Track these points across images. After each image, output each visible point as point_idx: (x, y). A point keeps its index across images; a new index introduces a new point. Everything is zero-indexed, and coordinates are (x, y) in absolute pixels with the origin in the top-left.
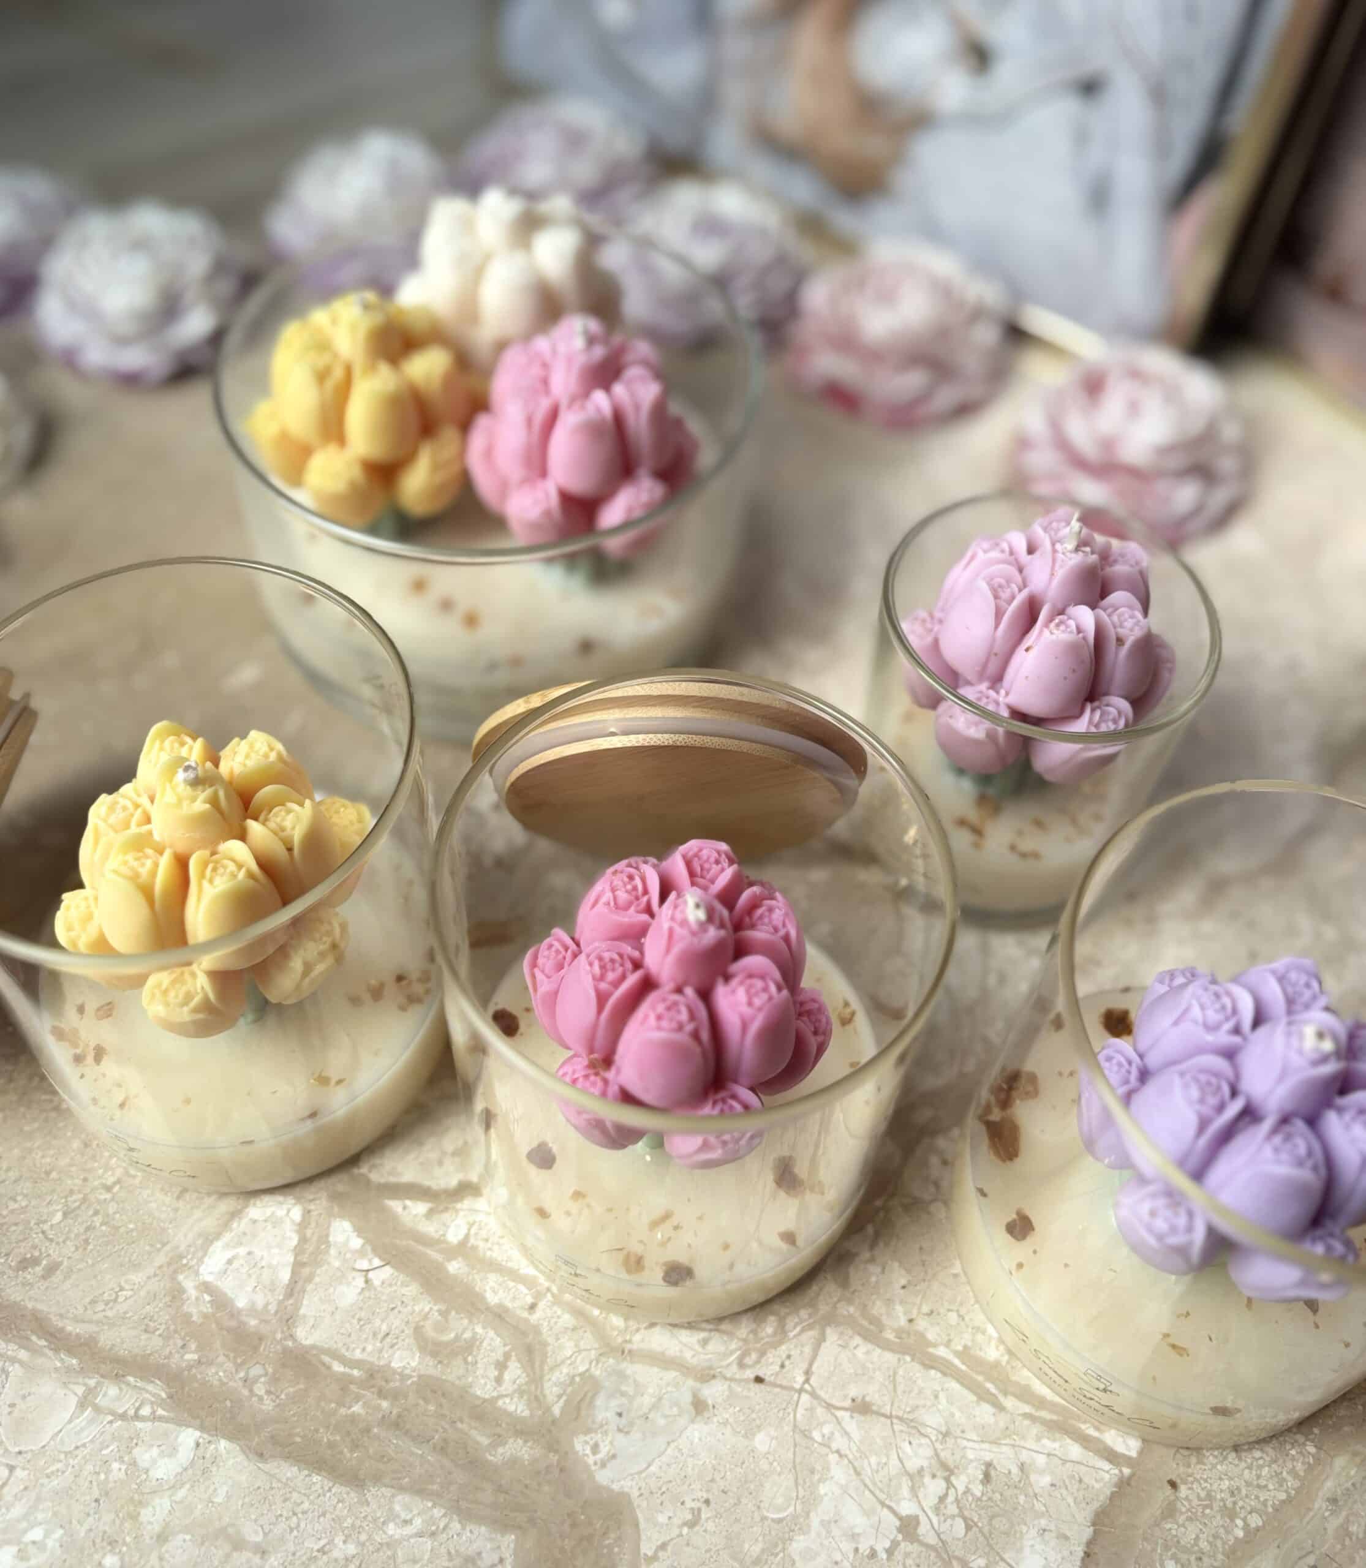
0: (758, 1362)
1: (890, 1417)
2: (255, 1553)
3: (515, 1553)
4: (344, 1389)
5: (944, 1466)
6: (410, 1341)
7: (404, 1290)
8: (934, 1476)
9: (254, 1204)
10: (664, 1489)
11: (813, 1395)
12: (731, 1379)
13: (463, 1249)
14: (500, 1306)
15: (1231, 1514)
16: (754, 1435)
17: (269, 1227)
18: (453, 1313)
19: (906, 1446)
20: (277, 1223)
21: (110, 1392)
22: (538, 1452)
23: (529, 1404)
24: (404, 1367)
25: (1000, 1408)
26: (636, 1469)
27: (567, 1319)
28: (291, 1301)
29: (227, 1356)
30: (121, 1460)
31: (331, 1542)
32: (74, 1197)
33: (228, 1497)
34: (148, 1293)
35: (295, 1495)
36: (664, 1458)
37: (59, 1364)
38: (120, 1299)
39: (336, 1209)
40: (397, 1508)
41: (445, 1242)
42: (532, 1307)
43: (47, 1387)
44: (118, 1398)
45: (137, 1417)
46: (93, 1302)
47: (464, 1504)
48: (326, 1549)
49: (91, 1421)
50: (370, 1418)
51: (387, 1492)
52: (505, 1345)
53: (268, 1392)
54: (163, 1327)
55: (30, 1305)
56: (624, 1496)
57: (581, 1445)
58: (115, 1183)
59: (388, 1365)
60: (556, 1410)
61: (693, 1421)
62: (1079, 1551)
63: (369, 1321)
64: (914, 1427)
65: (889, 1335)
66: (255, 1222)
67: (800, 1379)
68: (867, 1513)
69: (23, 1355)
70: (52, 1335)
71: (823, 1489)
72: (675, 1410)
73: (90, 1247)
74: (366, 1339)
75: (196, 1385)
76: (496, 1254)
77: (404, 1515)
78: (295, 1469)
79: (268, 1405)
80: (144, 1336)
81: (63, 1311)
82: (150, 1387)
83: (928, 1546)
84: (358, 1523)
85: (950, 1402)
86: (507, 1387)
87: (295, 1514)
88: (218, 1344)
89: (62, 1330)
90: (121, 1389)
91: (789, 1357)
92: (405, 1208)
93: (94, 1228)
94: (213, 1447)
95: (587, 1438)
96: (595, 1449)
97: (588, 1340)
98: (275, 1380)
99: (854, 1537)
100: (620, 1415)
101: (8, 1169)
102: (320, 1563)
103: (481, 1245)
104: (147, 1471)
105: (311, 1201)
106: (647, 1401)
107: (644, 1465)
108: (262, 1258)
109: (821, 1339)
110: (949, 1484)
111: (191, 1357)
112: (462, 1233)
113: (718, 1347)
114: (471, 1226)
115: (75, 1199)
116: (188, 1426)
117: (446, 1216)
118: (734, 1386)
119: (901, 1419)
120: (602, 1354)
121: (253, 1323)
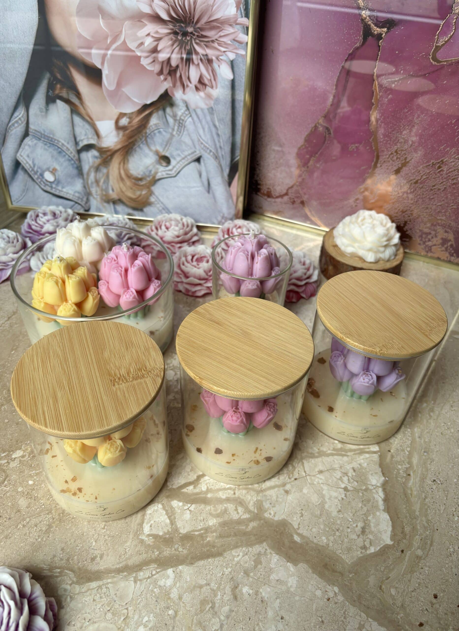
0: (293, 475)
1: (327, 470)
2: (207, 586)
3: (268, 546)
4: (202, 537)
5: (344, 473)
6: (210, 517)
7: (201, 507)
8: (344, 476)
9: (147, 510)
10: (291, 513)
11: (309, 475)
12: (290, 482)
13: (208, 490)
14: (227, 497)
15: (403, 450)
16: (302, 491)
17: (155, 513)
18: (216, 505)
19: (335, 474)
20: (157, 511)
21: (141, 575)
22: (258, 522)
23: (248, 514)
24: (213, 524)
25: (348, 456)
26: (282, 512)
27: (244, 492)
28: (174, 526)
29: (167, 547)
30: (156, 588)
31: (224, 571)
32: (95, 536)
33: (190, 578)
34: (134, 546)
35: (207, 567)
36: (287, 506)
37: (122, 577)
38: (127, 552)
39: (170, 499)
40: (234, 554)
41: (203, 491)
42: (234, 493)
43: (122, 584)
44: (144, 574)
45: (152, 575)
46: (120, 557)
47: (249, 543)
48: (223, 574)
49: (141, 584)
51: (229, 552)
52: (234, 505)
53: (183, 549)
54: (144, 551)
55: (102, 568)
56: (284, 519)
57: (266, 515)
58: (105, 526)
59: (209, 525)
60: (256, 511)
61: (287, 496)
62: (381, 474)
63: (197, 519)
64: (334, 469)
65: (317, 455)
66: (151, 514)
67: (304, 474)
68: (336, 492)
69: (109, 581)
70: (114, 571)
71: (324, 492)
72: (282, 496)
73: (109, 545)
74: (199, 523)
75: (163, 558)
76: (217, 487)
77: (236, 555)
78: (203, 561)
79: (185, 552)
80: (140, 556)
81: (113, 564)
82: (151, 566)
83: (352, 490)
84: (227, 563)
85: (337, 460)
86: (241, 513)
87: (210, 571)
88: (162, 546)
89: (116, 568)
90: (143, 572)
91: (299, 471)
92: (187, 489)
93: (107, 540)
94: (178, 570)
95: (267, 513)
96: (270, 514)
97: (252, 493)
98: (183, 545)
99: (336, 498)
100: (271, 504)
101: (70, 540)
102: (224, 578)
103: (212, 487)
104: (165, 586)
105: (162, 501)
106: (275, 498)
107: (283, 511)
108: (159, 521)
109: (303, 463)
110: (348, 476)
111: (157, 553)
112: (206, 487)
113: (283, 478)
114: (207, 484)
115: (96, 536)
116: (168, 569)
117: (199, 485)
118: (291, 483)
119: (330, 469)
120: (258, 494)
121: (167, 536)
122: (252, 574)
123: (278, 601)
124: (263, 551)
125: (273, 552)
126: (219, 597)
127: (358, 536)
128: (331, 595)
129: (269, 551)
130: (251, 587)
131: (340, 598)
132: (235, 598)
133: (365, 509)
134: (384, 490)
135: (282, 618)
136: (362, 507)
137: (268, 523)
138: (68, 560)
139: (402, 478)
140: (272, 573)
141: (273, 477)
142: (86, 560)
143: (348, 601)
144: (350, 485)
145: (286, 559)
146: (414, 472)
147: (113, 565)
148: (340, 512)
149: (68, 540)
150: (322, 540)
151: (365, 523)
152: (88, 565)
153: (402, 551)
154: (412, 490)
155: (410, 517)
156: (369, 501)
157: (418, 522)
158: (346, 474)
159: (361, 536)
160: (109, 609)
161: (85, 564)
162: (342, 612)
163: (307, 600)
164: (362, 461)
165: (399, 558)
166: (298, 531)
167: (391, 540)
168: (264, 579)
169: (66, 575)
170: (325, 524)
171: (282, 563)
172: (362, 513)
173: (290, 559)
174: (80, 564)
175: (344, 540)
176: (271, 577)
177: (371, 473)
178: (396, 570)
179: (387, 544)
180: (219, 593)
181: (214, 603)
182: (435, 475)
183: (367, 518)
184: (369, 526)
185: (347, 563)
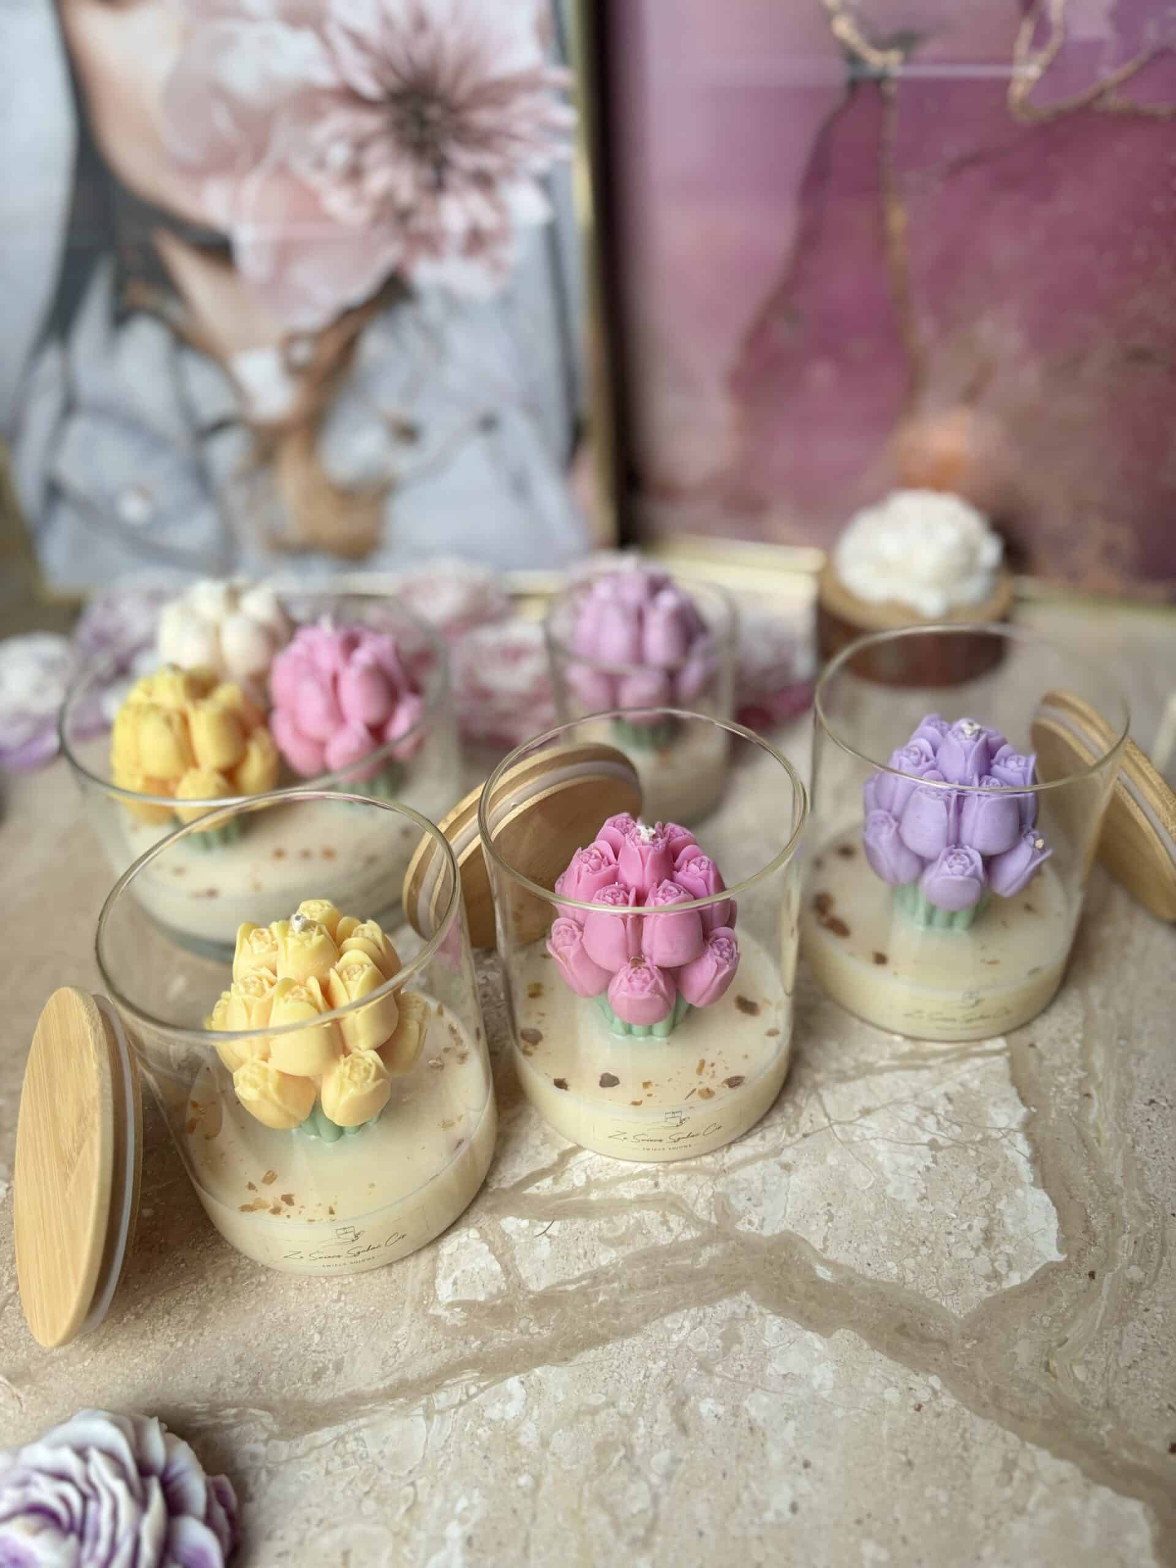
0: (798, 1129)
1: (884, 1107)
2: (609, 1407)
3: (752, 1298)
4: (585, 1294)
5: (925, 1109)
6: (602, 1247)
7: (575, 1227)
8: (925, 1116)
9: (443, 1247)
10: (802, 1215)
11: (839, 1123)
12: (792, 1145)
13: (590, 1184)
14: (638, 1196)
15: (1066, 1040)
16: (825, 1161)
17: (463, 1251)
18: (614, 1217)
19: (902, 1114)
20: (466, 1246)
21: (441, 1399)
22: (721, 1246)
23: (697, 1229)
24: (610, 1262)
25: (930, 1068)
26: (780, 1217)
27: (681, 1178)
28: (512, 1277)
29: (499, 1329)
30: (481, 1426)
31: (647, 1369)
33: (566, 1394)
34: (417, 1333)
35: (605, 1363)
36: (790, 1202)
37: (392, 1409)
38: (401, 1348)
39: (496, 1216)
40: (669, 1325)
41: (577, 1188)
42: (656, 1185)
43: (396, 1426)
44: (448, 1397)
45: (470, 1397)
46: (384, 1362)
47: (704, 1298)
48: (647, 1374)
49: (443, 1421)
50: (614, 1297)
51: (657, 1322)
52: (658, 1212)
53: (541, 1328)
54: (443, 1342)
55: (342, 1393)
56: (787, 1232)
57: (742, 1227)
59: (600, 1266)
60: (714, 1221)
61: (790, 1176)
62: (1018, 1100)
63: (568, 1255)
64: (899, 1103)
65: (852, 1073)
66: (451, 1255)
67: (825, 1121)
68: (910, 1153)
69: (362, 1421)
70: (373, 1397)
71: (880, 1159)
72: (776, 1177)
74: (575, 1264)
75: (492, 1355)
76: (612, 1174)
77: (676, 1327)
78: (593, 1351)
79: (546, 1333)
80: (435, 1356)
81: (368, 1381)
82: (464, 1377)
83: (949, 1147)
84: (654, 1349)
85: (904, 1080)
86: (677, 1229)
87: (613, 1372)
88: (487, 1327)
89: (377, 1390)
90: (446, 1391)
91: (811, 1115)
92: (538, 1188)
93: (348, 1326)
94: (532, 1377)
95: (742, 1221)
96: (750, 1223)
97: (701, 1179)
98: (538, 1319)
99: (913, 1168)
100: (749, 1199)
101: (256, 1336)
102: (650, 1384)
103: (600, 1175)
104: (503, 1419)
105: (477, 1221)
106: (758, 1184)
107: (782, 1212)
108: (473, 1269)
109: (820, 1097)
110: (936, 1115)
111: (476, 1344)
112: (583, 1177)
113: (773, 1135)
114: (585, 1171)
115: (320, 1321)
116: (507, 1378)
117: (566, 1175)
118: (796, 1146)
119: (890, 1104)
120: (715, 1180)
121: (499, 1302)
122: (719, 1368)
123: (792, 1424)
124: (741, 1311)
125: (764, 1311)
126: (642, 1431)
127: (977, 1250)
128: (924, 1396)
129: (756, 1309)
130: (719, 1397)
131: (948, 1401)
132: (684, 1429)
133: (987, 1185)
134: (1030, 1137)
135: (806, 1465)
136: (978, 1183)
137: (748, 1246)
138: (255, 1383)
139: (1070, 1104)
140: (770, 1360)
141: (748, 1133)
142: (300, 1379)
143: (968, 1408)
144: (943, 1134)
145: (801, 1324)
146: (1099, 1086)
147: (369, 1384)
148: (925, 1200)
149: (251, 1336)
150: (888, 1270)
151: (991, 1220)
152: (307, 1390)
153: (1092, 1275)
154: (1098, 1130)
155: (1102, 1193)
156: (994, 1166)
157: (1123, 1202)
158: (930, 1110)
159: (984, 1250)
160: (367, 1488)
161: (297, 1390)
162: (957, 1435)
163: (864, 1415)
164: (967, 1076)
165: (1084, 1291)
166: (826, 1256)
167: (1060, 1251)
168: (751, 1376)
169: (254, 1419)
170: (891, 1234)
171: (792, 1335)
172: (979, 1197)
173: (810, 1322)
174: (284, 1391)
175: (941, 1263)
176: (769, 1370)
177: (992, 1100)
178: (1080, 1321)
179: (1052, 1263)
180: (641, 1422)
181: (630, 1447)
182: (1151, 1088)
183: (994, 1206)
184: (1001, 1223)
185: (955, 1318)
